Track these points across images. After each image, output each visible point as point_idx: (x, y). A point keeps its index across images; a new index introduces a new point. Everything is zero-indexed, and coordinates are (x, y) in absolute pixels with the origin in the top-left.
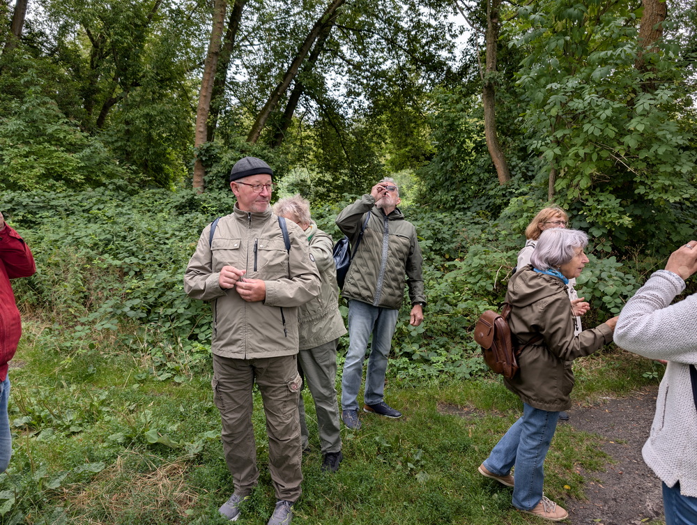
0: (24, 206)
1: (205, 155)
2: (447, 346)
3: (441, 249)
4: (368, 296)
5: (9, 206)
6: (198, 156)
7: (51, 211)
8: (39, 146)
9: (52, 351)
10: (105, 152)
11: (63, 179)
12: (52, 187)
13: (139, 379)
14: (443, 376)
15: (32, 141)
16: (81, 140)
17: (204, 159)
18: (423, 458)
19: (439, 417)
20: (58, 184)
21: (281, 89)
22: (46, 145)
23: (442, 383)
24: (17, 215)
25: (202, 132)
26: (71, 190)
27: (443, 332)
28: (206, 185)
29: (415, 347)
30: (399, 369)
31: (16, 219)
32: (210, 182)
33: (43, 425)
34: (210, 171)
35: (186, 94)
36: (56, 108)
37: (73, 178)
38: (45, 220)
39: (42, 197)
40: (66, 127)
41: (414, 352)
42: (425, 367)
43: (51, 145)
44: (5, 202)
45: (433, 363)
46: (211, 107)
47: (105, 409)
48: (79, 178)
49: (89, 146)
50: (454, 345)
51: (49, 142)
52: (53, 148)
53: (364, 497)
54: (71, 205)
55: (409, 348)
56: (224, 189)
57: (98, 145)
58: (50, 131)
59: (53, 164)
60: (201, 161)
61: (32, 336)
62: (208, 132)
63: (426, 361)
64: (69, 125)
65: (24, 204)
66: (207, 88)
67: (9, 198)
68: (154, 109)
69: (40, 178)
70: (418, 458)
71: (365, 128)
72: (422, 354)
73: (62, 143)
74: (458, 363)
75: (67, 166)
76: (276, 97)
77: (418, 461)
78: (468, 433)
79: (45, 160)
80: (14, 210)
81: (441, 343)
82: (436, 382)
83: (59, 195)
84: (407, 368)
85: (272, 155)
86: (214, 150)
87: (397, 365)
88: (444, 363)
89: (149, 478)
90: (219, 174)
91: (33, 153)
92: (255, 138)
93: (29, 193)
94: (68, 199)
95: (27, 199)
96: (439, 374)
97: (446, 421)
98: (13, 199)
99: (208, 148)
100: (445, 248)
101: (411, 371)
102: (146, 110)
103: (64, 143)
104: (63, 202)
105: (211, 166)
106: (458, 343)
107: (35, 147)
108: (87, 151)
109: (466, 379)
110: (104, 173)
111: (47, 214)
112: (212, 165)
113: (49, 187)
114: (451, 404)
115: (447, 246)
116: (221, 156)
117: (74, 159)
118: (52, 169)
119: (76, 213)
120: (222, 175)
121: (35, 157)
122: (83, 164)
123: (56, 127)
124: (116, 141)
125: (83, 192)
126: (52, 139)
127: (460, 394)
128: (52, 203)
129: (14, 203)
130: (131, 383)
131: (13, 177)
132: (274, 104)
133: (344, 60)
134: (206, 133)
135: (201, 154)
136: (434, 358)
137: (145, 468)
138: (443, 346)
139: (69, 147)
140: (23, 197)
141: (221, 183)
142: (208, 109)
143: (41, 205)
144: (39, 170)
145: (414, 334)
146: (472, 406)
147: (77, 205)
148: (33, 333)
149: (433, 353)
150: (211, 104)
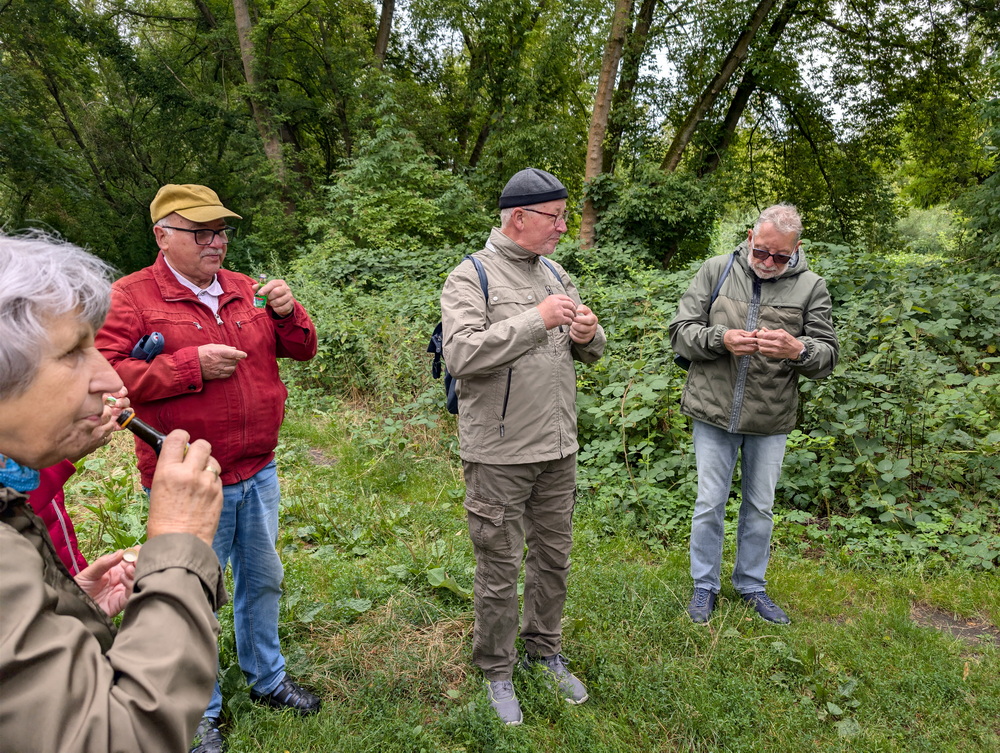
0: (370, 268)
1: (597, 193)
2: (957, 505)
3: (979, 336)
4: (718, 416)
5: (354, 267)
6: (588, 195)
7: (398, 274)
8: (392, 192)
9: (366, 449)
10: (469, 196)
11: (419, 233)
12: (405, 244)
13: (453, 497)
14: (936, 558)
15: (383, 186)
16: (441, 181)
17: (596, 199)
18: (855, 695)
19: (909, 629)
20: (412, 240)
21: (717, 85)
22: (401, 189)
23: (931, 571)
24: (360, 279)
25: (594, 160)
26: (427, 248)
27: (955, 482)
28: (597, 237)
29: (888, 501)
30: (851, 535)
31: (360, 283)
32: (603, 232)
33: (326, 539)
34: (604, 216)
35: (583, 108)
36: (413, 141)
37: (429, 232)
38: (391, 285)
39: (390, 256)
40: (424, 166)
41: (885, 510)
42: (904, 537)
43: (407, 189)
44: (350, 263)
45: (920, 532)
46: (610, 122)
47: (400, 531)
48: (435, 230)
49: (450, 188)
50: (971, 505)
51: (404, 186)
52: (408, 193)
53: (727, 737)
54: (423, 267)
55: (874, 502)
56: (621, 242)
57: (462, 186)
58: (405, 171)
59: (408, 214)
60: (592, 201)
61: (351, 427)
62: (604, 160)
63: (907, 527)
64: (429, 163)
65: (369, 265)
66: (604, 94)
67: (354, 258)
68: (533, 131)
69: (392, 233)
70: (846, 693)
71: (865, 137)
72: (899, 514)
73: (419, 186)
74: (973, 539)
75: (424, 215)
76: (708, 99)
77: (845, 699)
78: (962, 668)
79: (399, 209)
80: (359, 272)
81: (944, 500)
82: (921, 566)
83: (412, 254)
84: (866, 535)
85: (696, 189)
86: (610, 185)
87: (849, 528)
88: (943, 536)
89: (423, 633)
90: (616, 220)
91: (386, 201)
92: (672, 164)
93: (375, 252)
94: (421, 259)
95: (373, 259)
96: (927, 554)
97: (922, 639)
98: (358, 259)
99: (602, 182)
100: (987, 335)
101: (873, 542)
102: (522, 135)
103: (422, 186)
104: (414, 263)
105: (605, 209)
106: (982, 503)
107: (388, 193)
108: (447, 196)
109: (983, 569)
110: (467, 224)
111: (394, 277)
112: (607, 206)
113: (401, 244)
114: (942, 611)
115: (991, 330)
116: (619, 194)
117: (432, 205)
118: (407, 220)
119: (428, 276)
120: (620, 221)
121: (387, 206)
122: (441, 213)
123: (413, 166)
124: (486, 180)
125: (440, 250)
126: (409, 182)
127: (964, 594)
128: (400, 264)
129: (359, 264)
130: (443, 500)
131: (362, 231)
132: (705, 108)
133: (834, 27)
134: (601, 161)
135: (592, 191)
136: (921, 525)
137: (419, 619)
138: (948, 505)
139: (428, 191)
140: (368, 257)
141: (618, 233)
142: (606, 124)
143: (388, 266)
144: (391, 223)
145: (887, 478)
146: (987, 623)
147: (431, 267)
148: (354, 424)
149: (924, 515)
150: (610, 117)
